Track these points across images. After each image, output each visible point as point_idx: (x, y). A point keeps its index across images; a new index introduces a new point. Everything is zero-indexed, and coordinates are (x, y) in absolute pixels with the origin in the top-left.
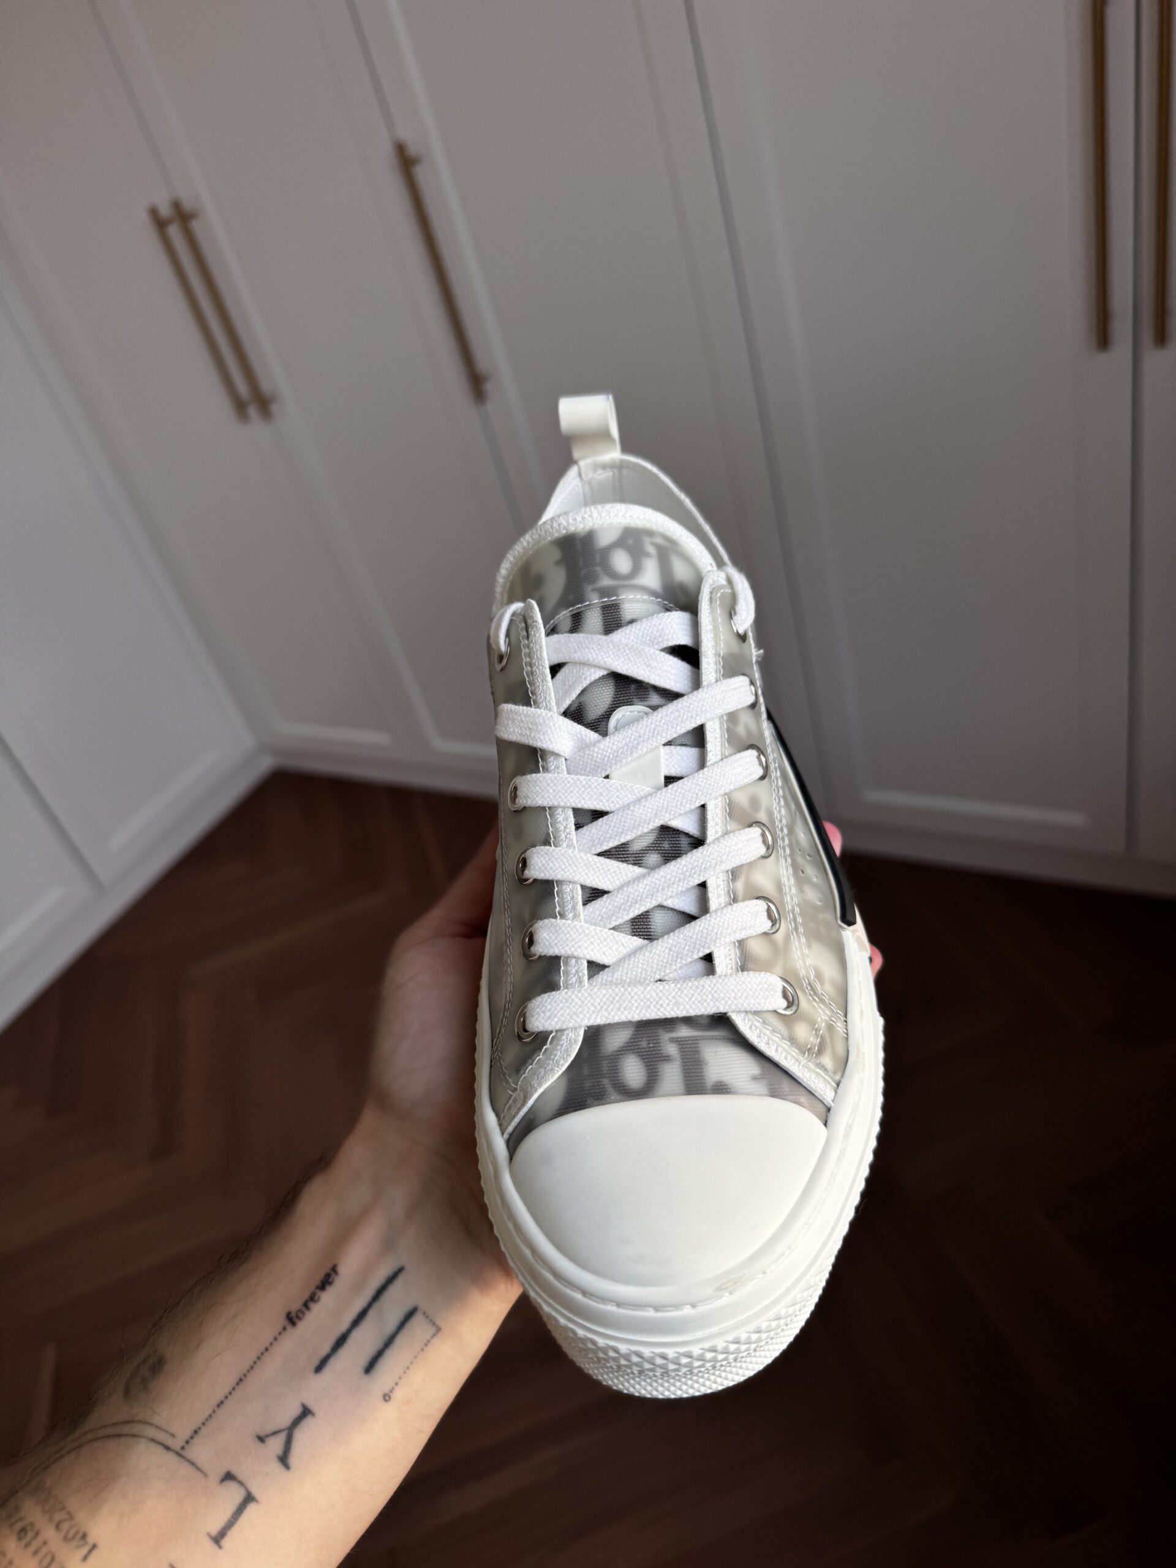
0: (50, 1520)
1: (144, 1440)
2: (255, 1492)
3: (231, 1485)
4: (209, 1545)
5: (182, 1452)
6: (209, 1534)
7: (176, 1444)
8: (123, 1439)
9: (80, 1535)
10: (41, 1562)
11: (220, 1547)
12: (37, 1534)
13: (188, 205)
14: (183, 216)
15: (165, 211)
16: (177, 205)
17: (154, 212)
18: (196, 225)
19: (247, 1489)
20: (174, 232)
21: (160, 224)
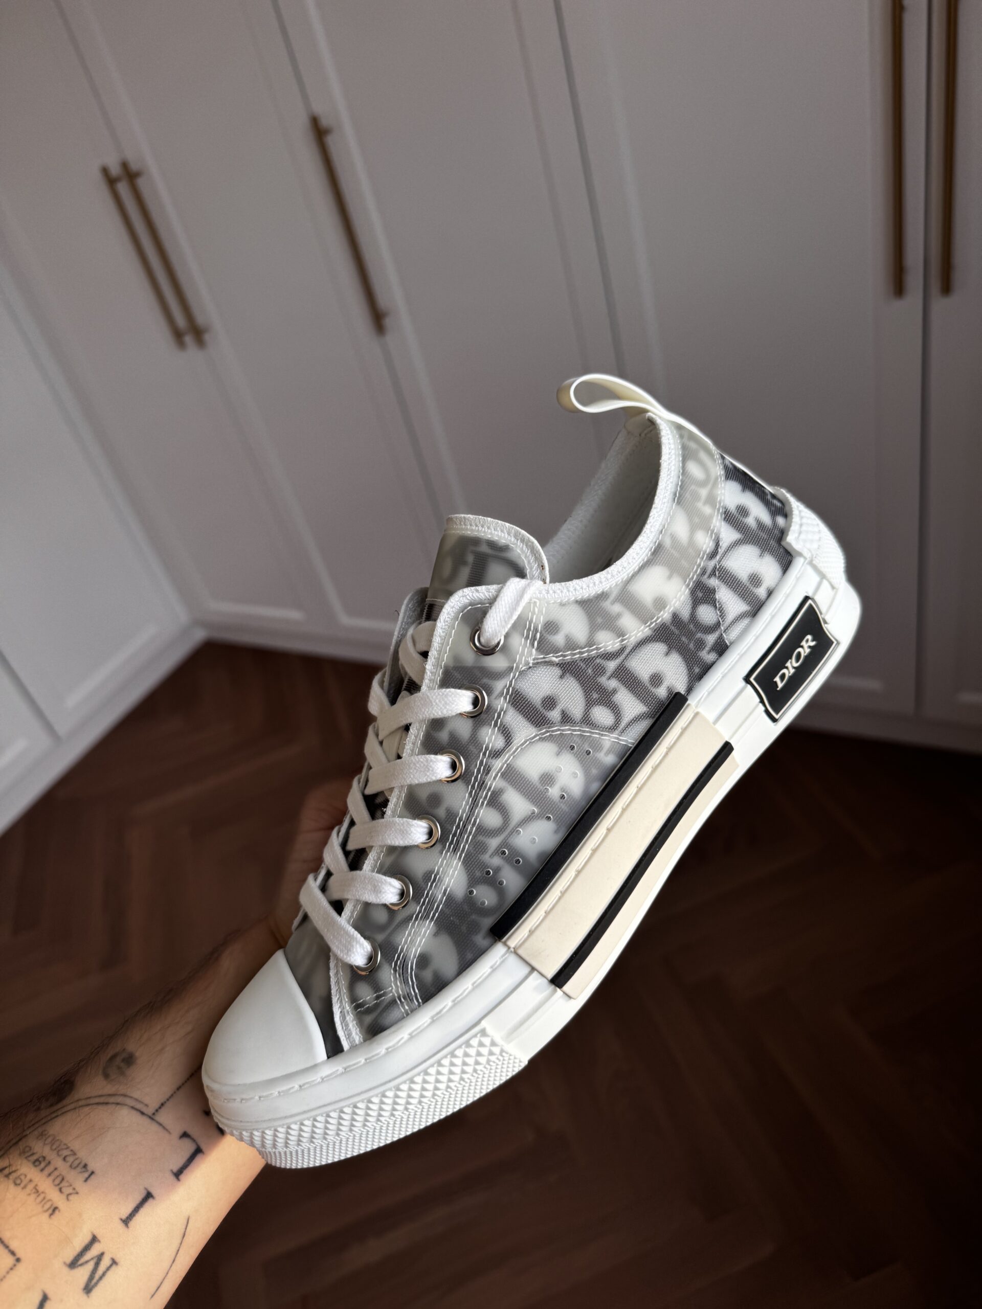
0: (59, 1155)
1: (125, 1107)
2: (203, 1147)
3: (186, 1141)
4: (173, 1178)
5: (153, 1117)
6: (172, 1171)
7: (149, 1111)
8: (110, 1106)
9: (82, 1164)
10: (54, 1180)
11: (178, 1179)
12: (49, 1163)
13: (134, 166)
14: (131, 175)
15: (115, 170)
16: (125, 165)
17: (105, 171)
18: (141, 182)
19: (197, 1144)
20: (123, 188)
21: (111, 181)
